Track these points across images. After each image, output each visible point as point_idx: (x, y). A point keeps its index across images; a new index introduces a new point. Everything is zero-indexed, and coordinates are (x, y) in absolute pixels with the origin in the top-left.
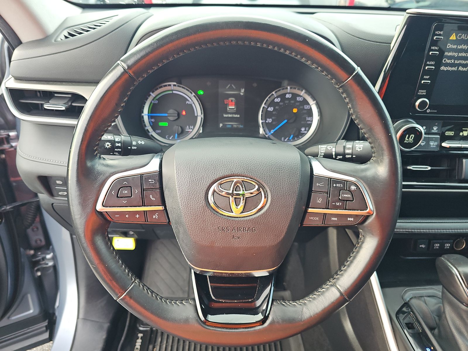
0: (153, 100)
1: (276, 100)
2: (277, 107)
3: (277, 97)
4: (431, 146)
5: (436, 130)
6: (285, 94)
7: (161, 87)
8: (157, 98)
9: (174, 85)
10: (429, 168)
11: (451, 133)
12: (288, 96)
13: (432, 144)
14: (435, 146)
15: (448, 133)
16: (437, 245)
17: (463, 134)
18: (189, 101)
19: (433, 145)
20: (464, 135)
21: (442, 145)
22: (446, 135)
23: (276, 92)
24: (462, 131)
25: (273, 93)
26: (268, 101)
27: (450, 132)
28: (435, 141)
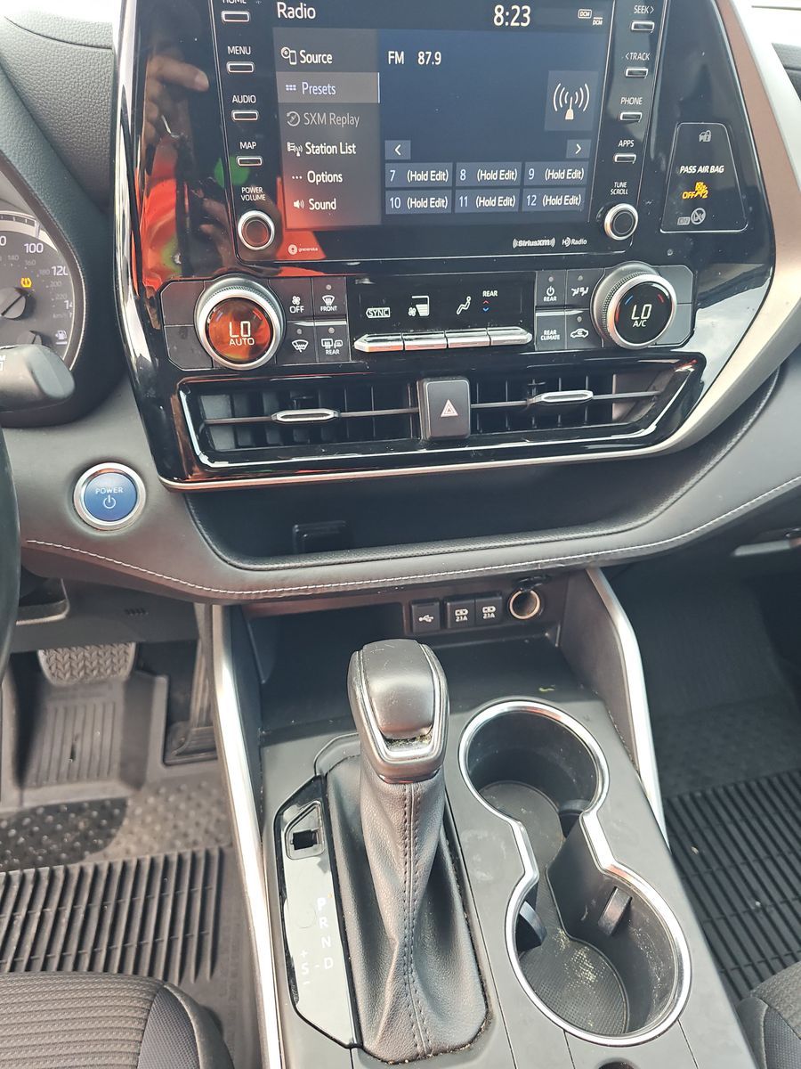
4: (327, 352)
5: (332, 305)
10: (331, 414)
11: (382, 312)
13: (327, 345)
14: (338, 351)
15: (373, 313)
16: (462, 614)
17: (417, 312)
19: (332, 348)
20: (421, 314)
21: (356, 348)
22: (370, 317)
24: (414, 303)
27: (378, 309)
28: (335, 337)
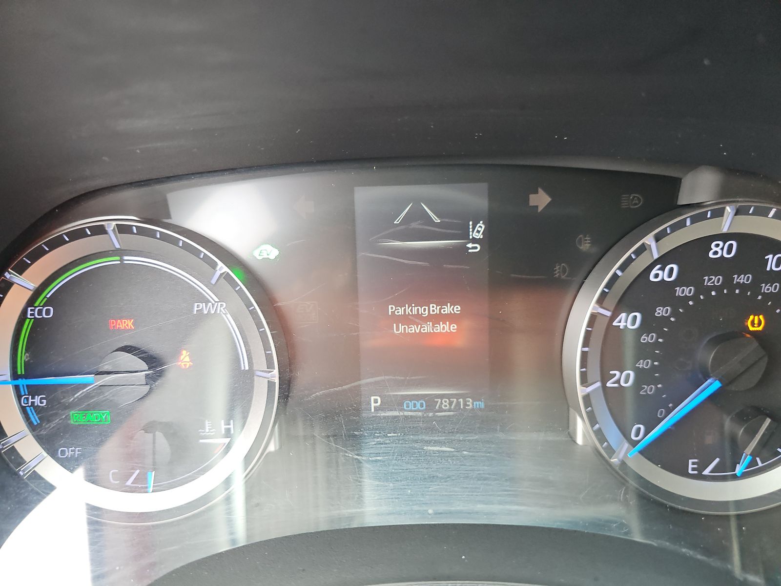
0: (31, 302)
1: (658, 275)
2: (660, 312)
3: (663, 261)
6: (706, 241)
7: (58, 242)
8: (49, 292)
9: (123, 229)
12: (718, 250)
18: (207, 301)
23: (658, 239)
25: (649, 240)
26: (617, 284)
